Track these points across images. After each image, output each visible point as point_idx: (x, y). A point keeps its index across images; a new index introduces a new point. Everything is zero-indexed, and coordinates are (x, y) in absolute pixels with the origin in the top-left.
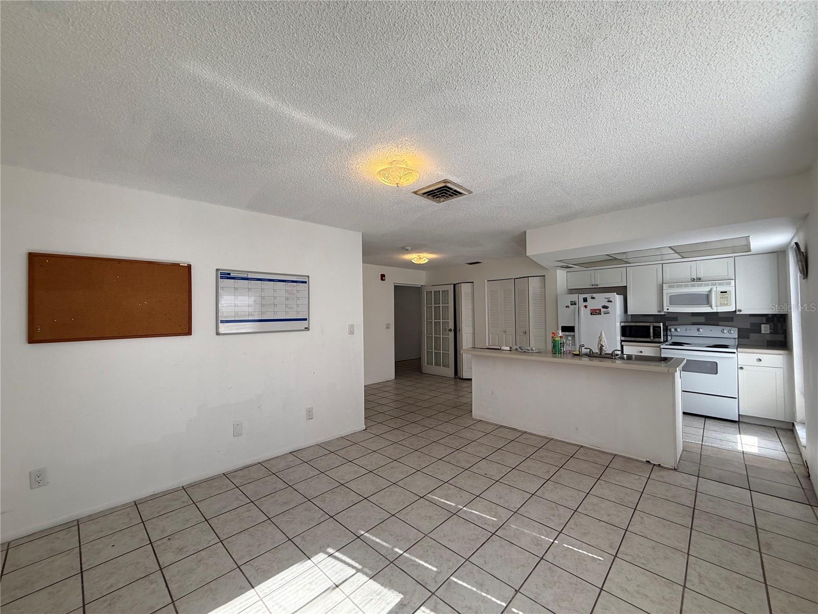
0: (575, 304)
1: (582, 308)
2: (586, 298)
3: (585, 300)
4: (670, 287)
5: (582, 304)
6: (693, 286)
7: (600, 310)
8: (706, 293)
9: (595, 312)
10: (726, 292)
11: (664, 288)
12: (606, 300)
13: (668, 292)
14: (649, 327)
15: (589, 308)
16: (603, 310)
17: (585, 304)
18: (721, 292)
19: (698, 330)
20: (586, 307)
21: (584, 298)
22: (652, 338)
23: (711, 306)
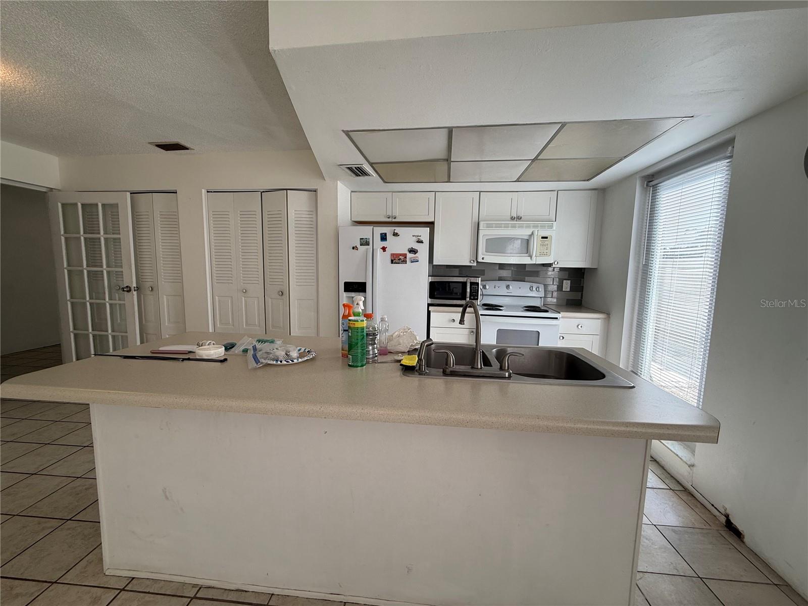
0: (367, 244)
1: (379, 252)
2: (385, 234)
3: (384, 237)
4: (489, 226)
5: (379, 244)
6: (514, 226)
7: (405, 256)
8: (526, 238)
9: (397, 259)
10: (547, 238)
11: (481, 227)
12: (415, 239)
13: (485, 233)
14: (464, 284)
15: (389, 251)
16: (409, 256)
17: (384, 244)
18: (542, 238)
19: (508, 287)
20: (384, 249)
21: (381, 234)
22: (468, 299)
23: (531, 257)
